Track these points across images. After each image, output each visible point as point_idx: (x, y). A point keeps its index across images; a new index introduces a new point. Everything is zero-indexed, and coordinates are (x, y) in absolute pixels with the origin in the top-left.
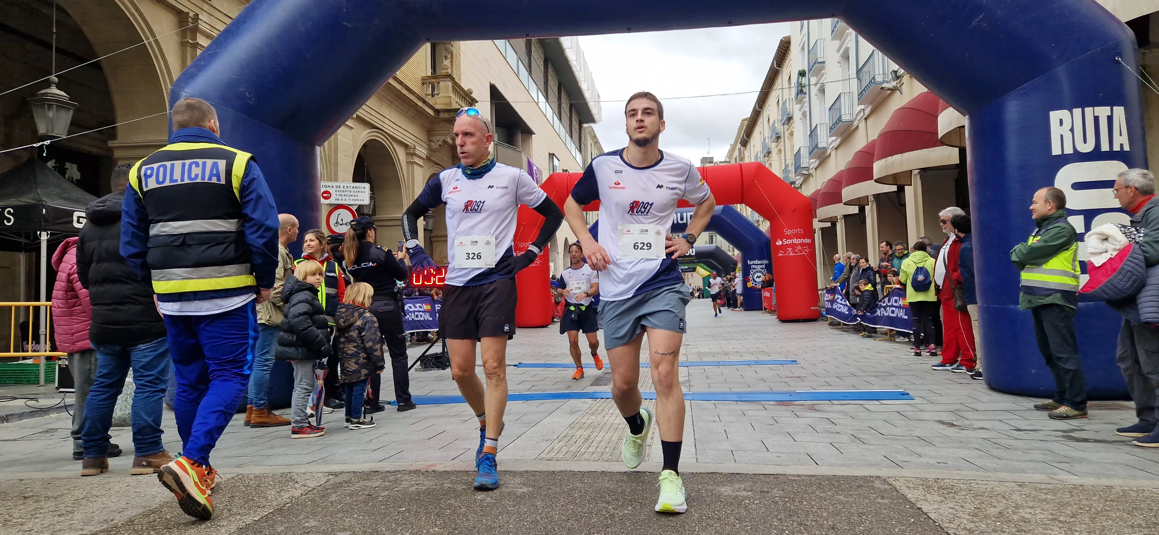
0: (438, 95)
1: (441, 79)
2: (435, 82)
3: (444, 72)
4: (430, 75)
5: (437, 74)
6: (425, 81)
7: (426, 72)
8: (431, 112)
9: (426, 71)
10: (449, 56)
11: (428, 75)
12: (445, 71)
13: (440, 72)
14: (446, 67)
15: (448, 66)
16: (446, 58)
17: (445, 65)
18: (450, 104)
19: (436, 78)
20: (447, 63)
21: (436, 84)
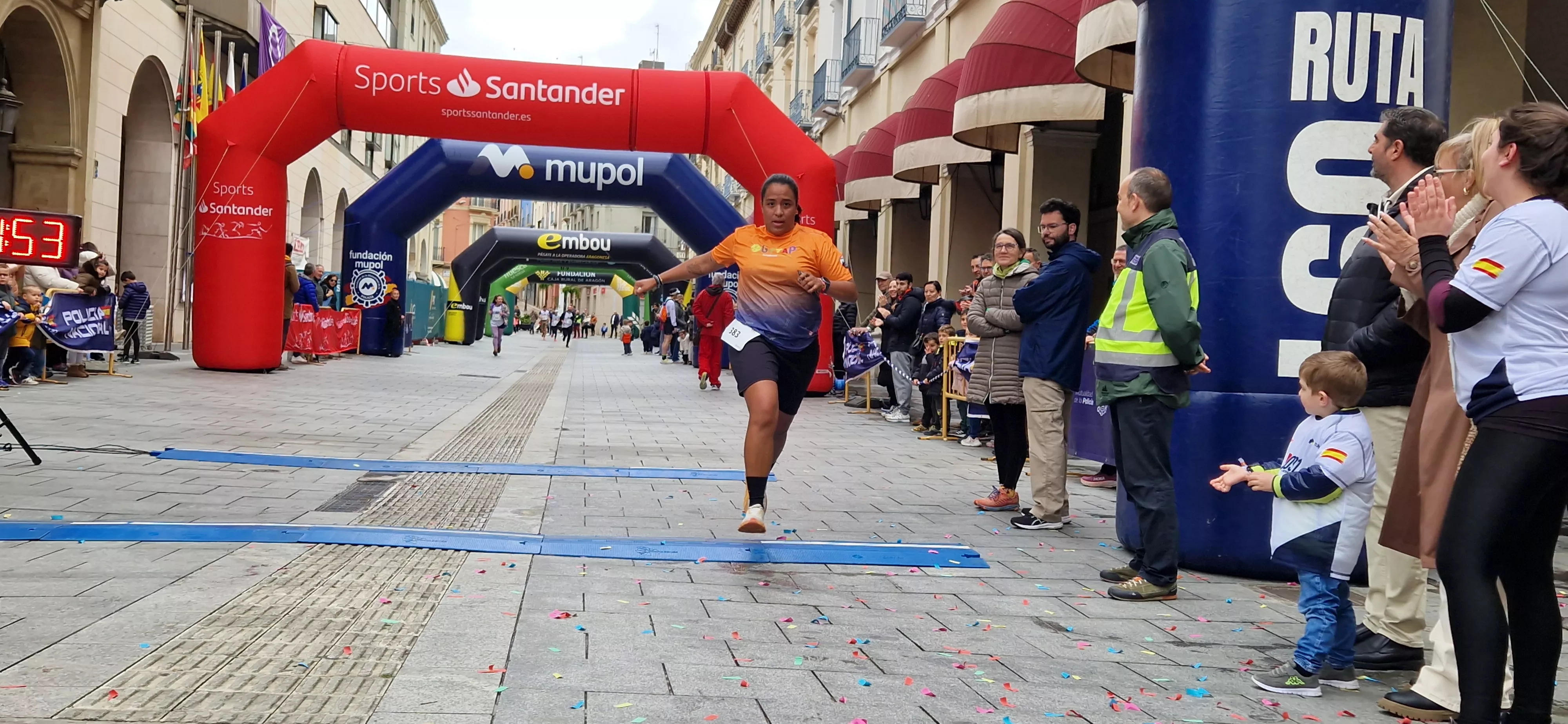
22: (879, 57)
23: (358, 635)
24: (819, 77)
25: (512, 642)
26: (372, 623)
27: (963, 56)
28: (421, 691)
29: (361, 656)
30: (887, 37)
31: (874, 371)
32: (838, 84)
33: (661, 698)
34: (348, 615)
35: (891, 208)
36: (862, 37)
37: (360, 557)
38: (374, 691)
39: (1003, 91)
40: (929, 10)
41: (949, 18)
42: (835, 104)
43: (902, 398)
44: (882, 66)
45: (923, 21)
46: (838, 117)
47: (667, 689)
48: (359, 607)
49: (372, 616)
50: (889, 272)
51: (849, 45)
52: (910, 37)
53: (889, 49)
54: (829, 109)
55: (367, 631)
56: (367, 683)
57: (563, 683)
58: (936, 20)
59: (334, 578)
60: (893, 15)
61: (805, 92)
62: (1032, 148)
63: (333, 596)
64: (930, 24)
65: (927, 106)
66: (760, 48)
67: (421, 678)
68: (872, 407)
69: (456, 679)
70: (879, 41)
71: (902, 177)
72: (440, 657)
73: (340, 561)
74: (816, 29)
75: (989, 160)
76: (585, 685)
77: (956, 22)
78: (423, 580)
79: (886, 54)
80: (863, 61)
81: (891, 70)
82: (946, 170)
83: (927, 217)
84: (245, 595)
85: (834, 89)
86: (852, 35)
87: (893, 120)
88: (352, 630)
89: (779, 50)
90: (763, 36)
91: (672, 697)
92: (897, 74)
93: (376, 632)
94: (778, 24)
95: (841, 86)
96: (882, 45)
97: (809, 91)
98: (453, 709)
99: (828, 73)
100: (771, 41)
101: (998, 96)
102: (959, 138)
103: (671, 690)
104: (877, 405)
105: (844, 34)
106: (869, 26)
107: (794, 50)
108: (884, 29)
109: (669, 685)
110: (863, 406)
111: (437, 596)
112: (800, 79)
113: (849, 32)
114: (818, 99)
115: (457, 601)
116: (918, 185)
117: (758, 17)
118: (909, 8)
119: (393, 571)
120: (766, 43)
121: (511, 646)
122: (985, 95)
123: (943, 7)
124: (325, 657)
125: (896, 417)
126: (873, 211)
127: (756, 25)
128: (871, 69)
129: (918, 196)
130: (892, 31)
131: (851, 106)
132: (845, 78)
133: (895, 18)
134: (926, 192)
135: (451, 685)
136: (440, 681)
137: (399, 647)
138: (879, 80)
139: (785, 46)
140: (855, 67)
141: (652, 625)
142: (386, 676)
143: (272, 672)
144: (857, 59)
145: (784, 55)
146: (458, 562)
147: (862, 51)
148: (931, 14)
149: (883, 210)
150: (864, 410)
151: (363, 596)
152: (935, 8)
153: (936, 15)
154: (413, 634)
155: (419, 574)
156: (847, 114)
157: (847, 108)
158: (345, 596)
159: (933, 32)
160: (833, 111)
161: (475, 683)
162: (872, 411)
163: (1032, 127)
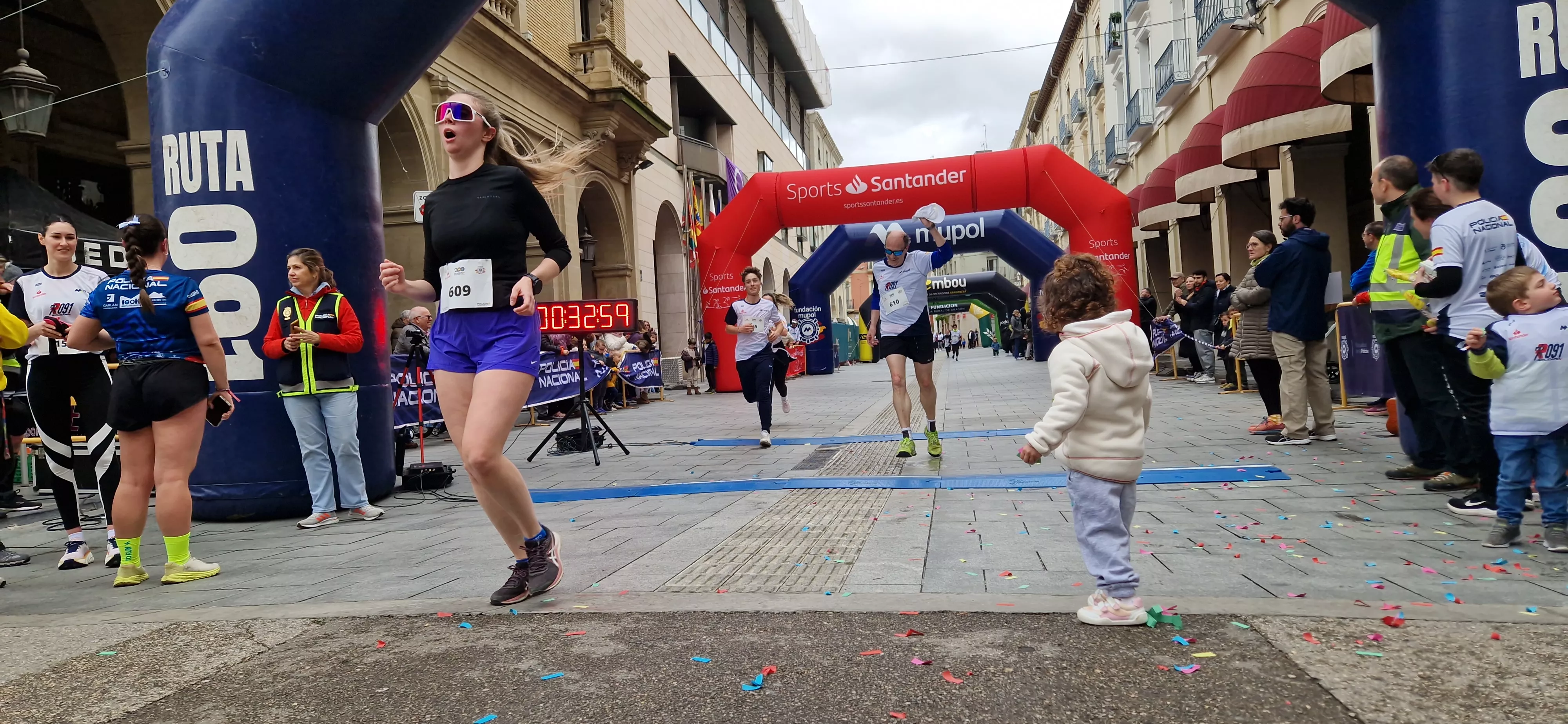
0: (592, 69)
1: (595, 47)
2: (588, 51)
3: (599, 36)
4: (581, 41)
5: (592, 39)
6: (573, 50)
7: (575, 38)
8: (583, 94)
9: (575, 36)
10: (607, 15)
11: (578, 42)
12: (601, 34)
13: (595, 36)
14: (601, 29)
15: (605, 28)
16: (603, 17)
17: (600, 26)
18: (610, 81)
19: (588, 45)
20: (605, 24)
21: (588, 55)
22: (1155, 117)
24: (1110, 139)
25: (929, 541)
26: (835, 533)
27: (1224, 102)
28: (872, 572)
29: (831, 553)
30: (1160, 100)
31: (1176, 346)
32: (1124, 141)
33: (1038, 573)
34: (819, 528)
35: (1178, 226)
36: (1141, 104)
37: (823, 495)
38: (842, 570)
40: (1193, 74)
41: (1210, 76)
42: (1124, 156)
44: (1159, 122)
45: (1189, 82)
46: (1128, 165)
47: (1042, 567)
48: (826, 524)
49: (835, 529)
50: (1181, 272)
51: (1131, 112)
52: (1179, 96)
53: (1163, 108)
54: (1120, 161)
55: (833, 538)
57: (967, 565)
58: (1199, 80)
59: (808, 508)
60: (1163, 84)
61: (1100, 152)
62: (1291, 163)
63: (809, 518)
64: (1194, 84)
65: (1199, 145)
66: (1062, 126)
68: (1178, 375)
69: (894, 563)
70: (1155, 103)
71: (1186, 200)
73: (810, 498)
74: (1103, 105)
75: (1256, 177)
76: (983, 566)
77: (1215, 79)
78: (864, 507)
79: (1161, 113)
80: (1143, 121)
81: (1167, 124)
82: (1220, 190)
83: (1209, 229)
84: (756, 519)
85: (1122, 145)
86: (1132, 104)
87: (1172, 160)
89: (1076, 125)
90: (1063, 117)
91: (1046, 572)
92: (1172, 126)
94: (1074, 107)
95: (1127, 142)
96: (1157, 106)
97: (1103, 151)
98: (894, 582)
99: (1116, 135)
100: (1070, 119)
101: (1255, 130)
102: (1228, 164)
103: (1045, 568)
104: (1182, 373)
105: (1126, 104)
106: (1145, 94)
107: (1088, 123)
108: (1158, 94)
109: (1043, 564)
110: (1172, 374)
111: (875, 516)
112: (1095, 143)
113: (1130, 102)
114: (1110, 155)
115: (889, 518)
116: (1199, 205)
117: (1058, 105)
118: (1176, 74)
119: (844, 502)
120: (1066, 122)
121: (928, 544)
123: (1204, 69)
124: (809, 554)
125: (1204, 380)
126: (1163, 228)
127: (1057, 110)
128: (1150, 125)
129: (1199, 214)
130: (1164, 94)
131: (1137, 156)
132: (1130, 136)
133: (1166, 84)
134: (1205, 210)
135: (892, 568)
136: (884, 566)
137: (854, 546)
138: (1157, 133)
139: (1081, 121)
140: (1137, 126)
142: (848, 564)
143: (778, 563)
144: (1138, 121)
145: (1080, 128)
146: (886, 495)
147: (1141, 114)
148: (1195, 76)
149: (1171, 228)
150: (1173, 378)
151: (828, 517)
152: (1197, 71)
153: (1199, 76)
156: (1134, 163)
157: (1134, 157)
159: (1198, 89)
160: (1124, 162)
161: (907, 566)
162: (1179, 378)
163: (1289, 146)
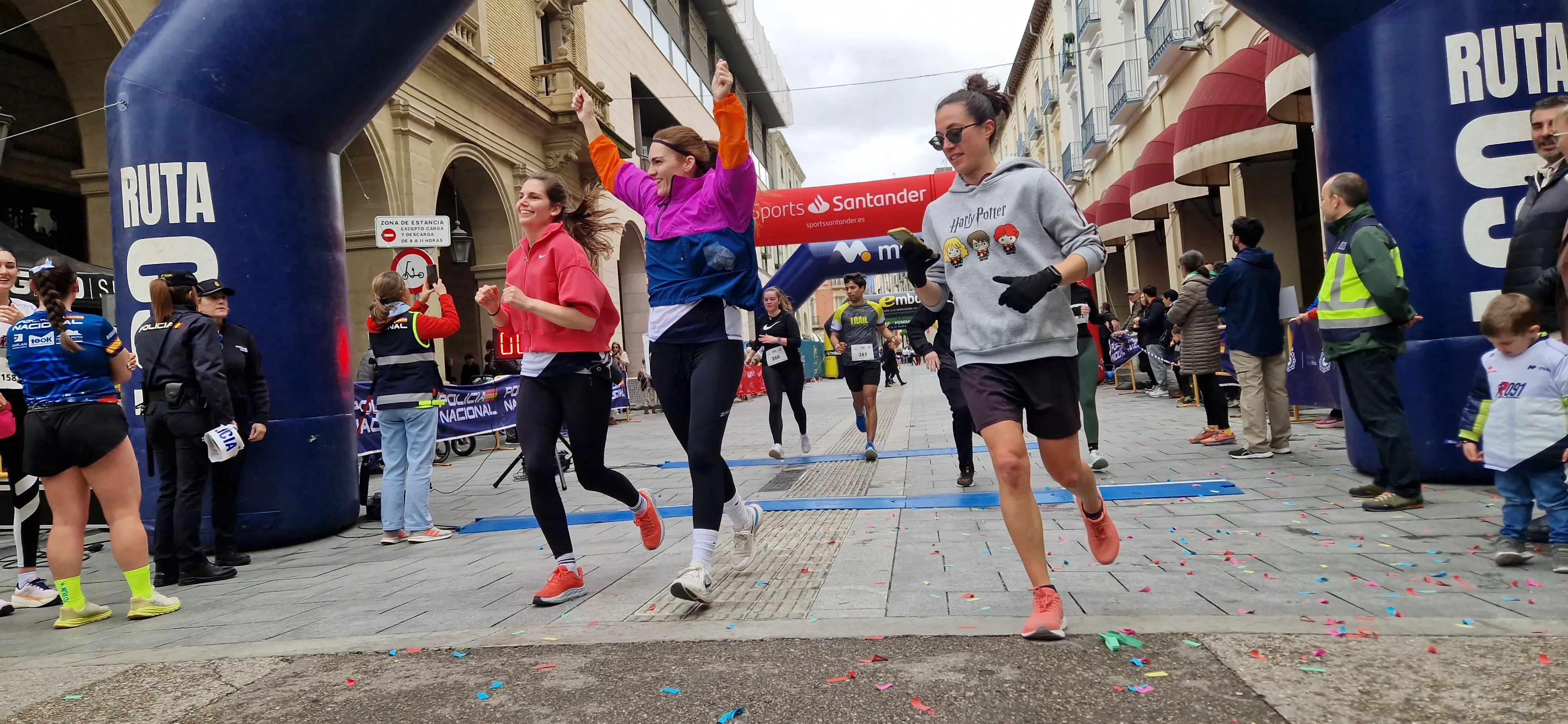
0: (554, 92)
1: (557, 70)
2: (549, 74)
3: (561, 59)
4: (543, 63)
5: (553, 62)
6: (535, 73)
7: (537, 61)
8: (545, 116)
9: (537, 58)
10: (569, 37)
11: (539, 64)
12: (563, 57)
13: (556, 59)
14: (564, 52)
15: (566, 50)
16: (564, 40)
17: (562, 49)
19: (550, 68)
20: (566, 46)
21: (550, 77)
22: (1109, 135)
23: (794, 565)
24: (1066, 156)
25: (893, 564)
26: (802, 557)
27: (1176, 121)
28: (839, 596)
29: (798, 577)
30: (1114, 118)
31: (1135, 360)
32: (1080, 159)
33: (1000, 594)
34: (786, 553)
35: (1134, 241)
36: (1095, 122)
37: (789, 518)
38: (809, 595)
39: (1211, 141)
40: (1145, 93)
41: (1161, 96)
42: (1081, 173)
43: (1160, 379)
44: (1113, 140)
45: (1141, 102)
46: (1084, 182)
47: (1003, 588)
48: (793, 548)
49: (802, 553)
51: (1086, 130)
52: (1131, 116)
53: (1117, 127)
54: (1076, 178)
55: (799, 562)
56: (804, 593)
57: (930, 587)
58: (1151, 99)
59: (775, 531)
60: (1116, 103)
62: (1241, 180)
63: (776, 542)
64: (1146, 104)
65: (1152, 162)
66: (1020, 144)
67: (837, 588)
68: (1137, 388)
69: (860, 588)
70: (1109, 122)
71: (1140, 217)
72: (848, 575)
73: (777, 521)
74: (1059, 123)
75: (1208, 194)
76: (947, 589)
77: (1166, 98)
78: (831, 529)
79: (1115, 131)
80: (1098, 138)
81: (1121, 141)
82: (1174, 206)
83: (1163, 244)
84: (723, 544)
85: (1078, 162)
86: (1087, 122)
87: (1127, 177)
88: (790, 562)
89: (1034, 142)
90: (1020, 135)
91: (1007, 593)
92: (1125, 143)
93: (805, 562)
94: (1031, 125)
95: (1083, 160)
96: (1111, 125)
97: (1060, 168)
98: (860, 606)
99: (1072, 152)
100: (1027, 137)
101: (1207, 146)
102: (1180, 181)
103: (1006, 589)
104: (1141, 386)
105: (1081, 122)
106: (1099, 113)
107: (1045, 141)
108: (1111, 113)
109: (1005, 585)
110: (1131, 388)
111: (841, 538)
112: (1052, 160)
113: (1085, 120)
114: (1067, 172)
115: (855, 541)
116: (1153, 221)
117: (1015, 123)
118: (1128, 94)
119: (811, 524)
120: (1023, 140)
121: (893, 566)
122: (1196, 146)
123: (1155, 88)
124: (776, 579)
125: (1158, 393)
126: (1120, 244)
127: (1015, 128)
128: (1105, 143)
129: (1154, 229)
130: (1118, 113)
131: (1093, 173)
132: (1086, 153)
133: (1119, 103)
134: (1160, 226)
135: (857, 592)
136: (850, 590)
137: (820, 570)
138: (1112, 151)
139: (1038, 139)
140: (1092, 144)
141: (988, 548)
142: (815, 588)
143: (745, 589)
144: (1093, 139)
145: (1037, 146)
146: (852, 516)
147: (1096, 132)
148: (1147, 95)
149: (1127, 244)
150: (1132, 391)
151: (795, 541)
152: (1149, 90)
153: (1150, 95)
154: (828, 562)
155: (828, 525)
156: (1090, 179)
157: (1090, 174)
158: (784, 541)
159: (1150, 108)
160: (1080, 179)
161: (872, 590)
162: (1138, 391)
163: (1239, 164)
